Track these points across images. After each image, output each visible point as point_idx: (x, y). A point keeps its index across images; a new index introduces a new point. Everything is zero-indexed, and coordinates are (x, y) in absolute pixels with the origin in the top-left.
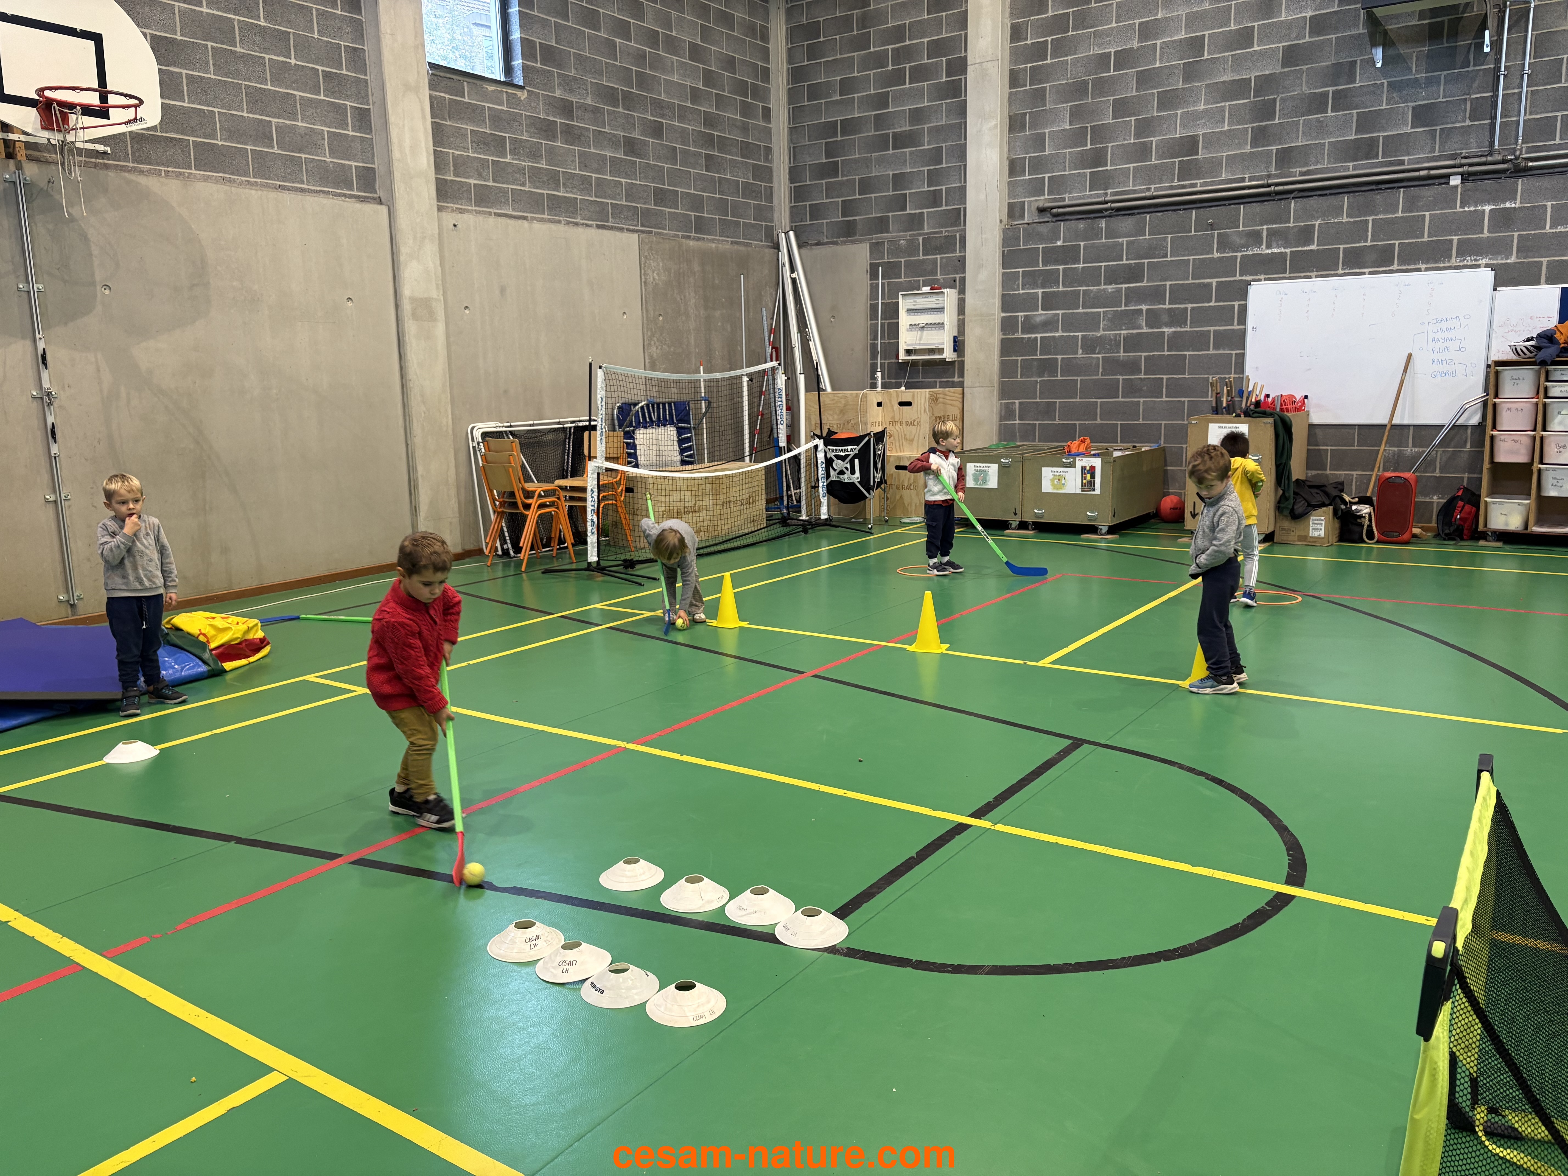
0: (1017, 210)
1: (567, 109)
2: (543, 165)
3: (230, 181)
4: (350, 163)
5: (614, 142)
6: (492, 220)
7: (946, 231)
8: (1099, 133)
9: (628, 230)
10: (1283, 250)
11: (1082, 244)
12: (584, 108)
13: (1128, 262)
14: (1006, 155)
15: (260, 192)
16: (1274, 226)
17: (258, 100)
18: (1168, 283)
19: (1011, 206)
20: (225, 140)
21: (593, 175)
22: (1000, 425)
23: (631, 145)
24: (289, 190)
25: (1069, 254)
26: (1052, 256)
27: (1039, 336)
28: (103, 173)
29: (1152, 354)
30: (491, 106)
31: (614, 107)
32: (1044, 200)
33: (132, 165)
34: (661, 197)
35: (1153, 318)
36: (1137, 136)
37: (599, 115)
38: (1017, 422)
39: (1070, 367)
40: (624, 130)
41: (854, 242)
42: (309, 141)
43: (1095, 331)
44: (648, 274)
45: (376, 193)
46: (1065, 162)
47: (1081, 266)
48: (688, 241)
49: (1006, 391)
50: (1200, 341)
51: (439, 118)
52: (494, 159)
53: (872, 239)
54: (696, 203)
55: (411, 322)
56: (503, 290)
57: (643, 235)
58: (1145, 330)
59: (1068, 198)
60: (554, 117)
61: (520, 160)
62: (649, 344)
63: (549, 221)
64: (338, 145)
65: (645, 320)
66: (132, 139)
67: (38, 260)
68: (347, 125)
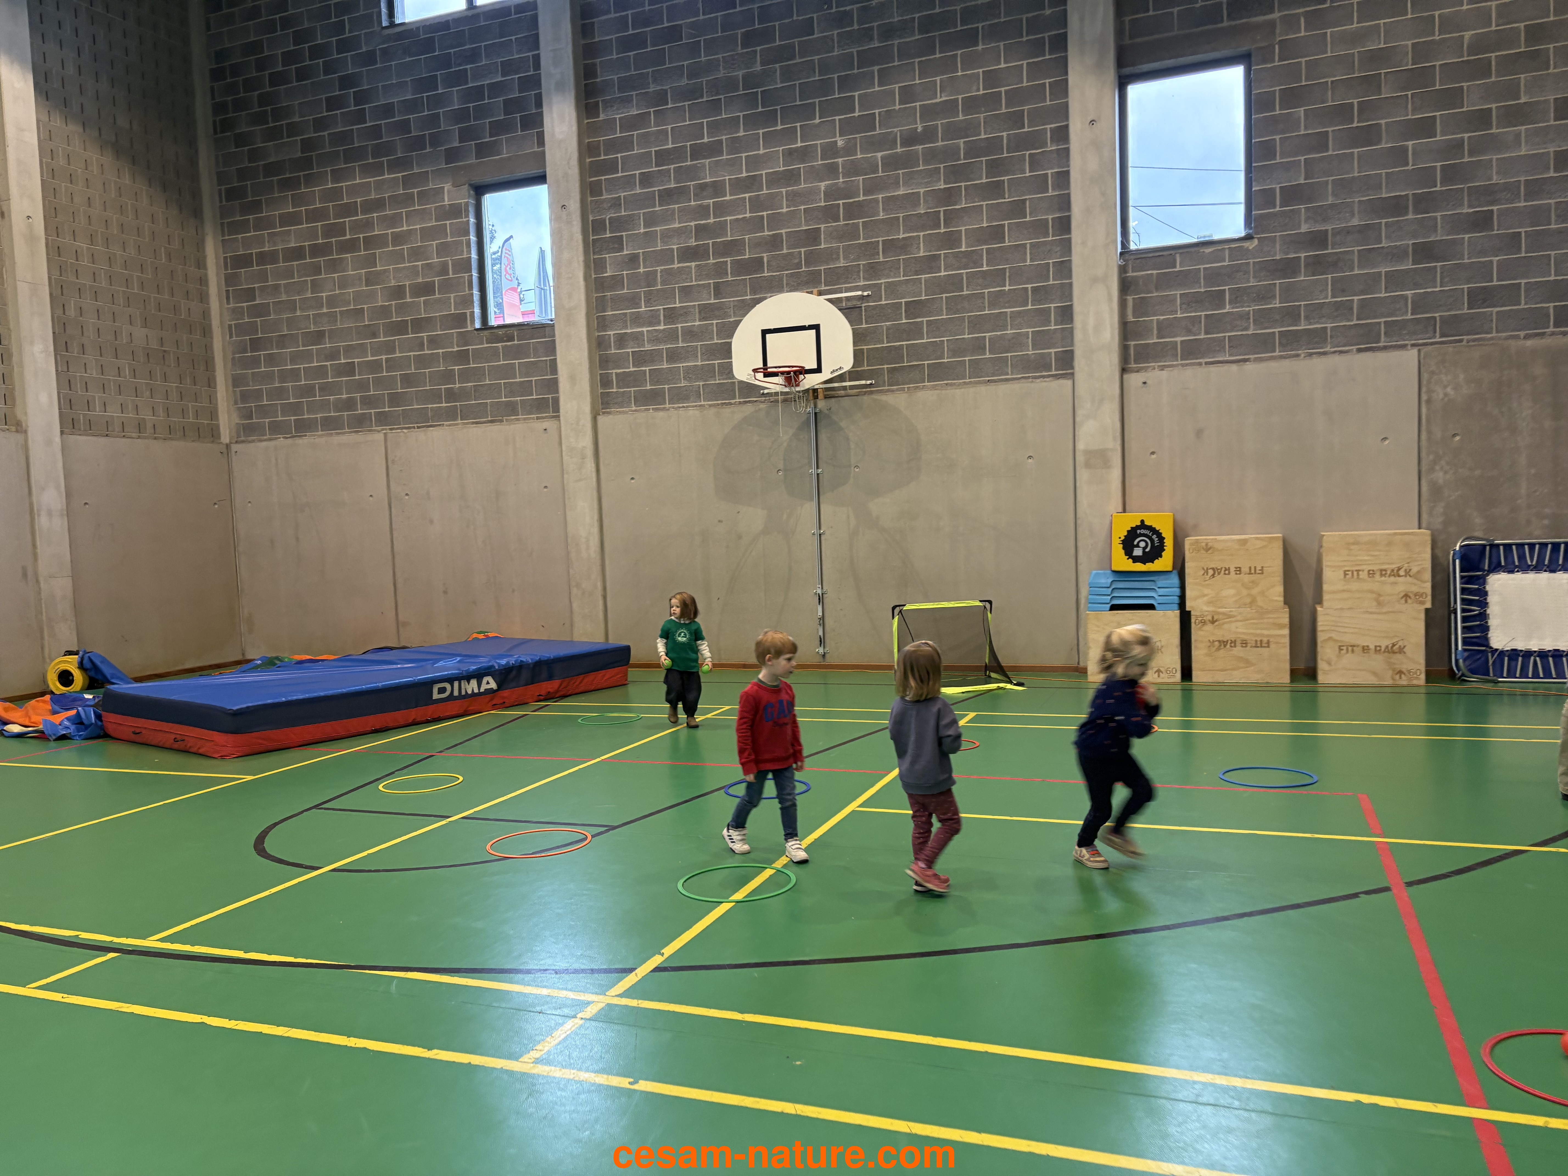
1: (1319, 239)
4: (1050, 351)
5: (1396, 254)
6: (1199, 369)
12: (1348, 231)
17: (976, 324)
20: (950, 358)
21: (1356, 298)
24: (996, 382)
30: (1208, 266)
31: (1398, 216)
33: (885, 388)
34: (1483, 297)
37: (1371, 232)
40: (1415, 237)
42: (1016, 342)
44: (1434, 391)
45: (1069, 368)
52: (1208, 313)
55: (1084, 470)
60: (1295, 253)
61: (1242, 307)
62: (1432, 470)
63: (1282, 357)
64: (1041, 340)
65: (1424, 443)
66: (888, 372)
67: (820, 455)
68: (1050, 322)
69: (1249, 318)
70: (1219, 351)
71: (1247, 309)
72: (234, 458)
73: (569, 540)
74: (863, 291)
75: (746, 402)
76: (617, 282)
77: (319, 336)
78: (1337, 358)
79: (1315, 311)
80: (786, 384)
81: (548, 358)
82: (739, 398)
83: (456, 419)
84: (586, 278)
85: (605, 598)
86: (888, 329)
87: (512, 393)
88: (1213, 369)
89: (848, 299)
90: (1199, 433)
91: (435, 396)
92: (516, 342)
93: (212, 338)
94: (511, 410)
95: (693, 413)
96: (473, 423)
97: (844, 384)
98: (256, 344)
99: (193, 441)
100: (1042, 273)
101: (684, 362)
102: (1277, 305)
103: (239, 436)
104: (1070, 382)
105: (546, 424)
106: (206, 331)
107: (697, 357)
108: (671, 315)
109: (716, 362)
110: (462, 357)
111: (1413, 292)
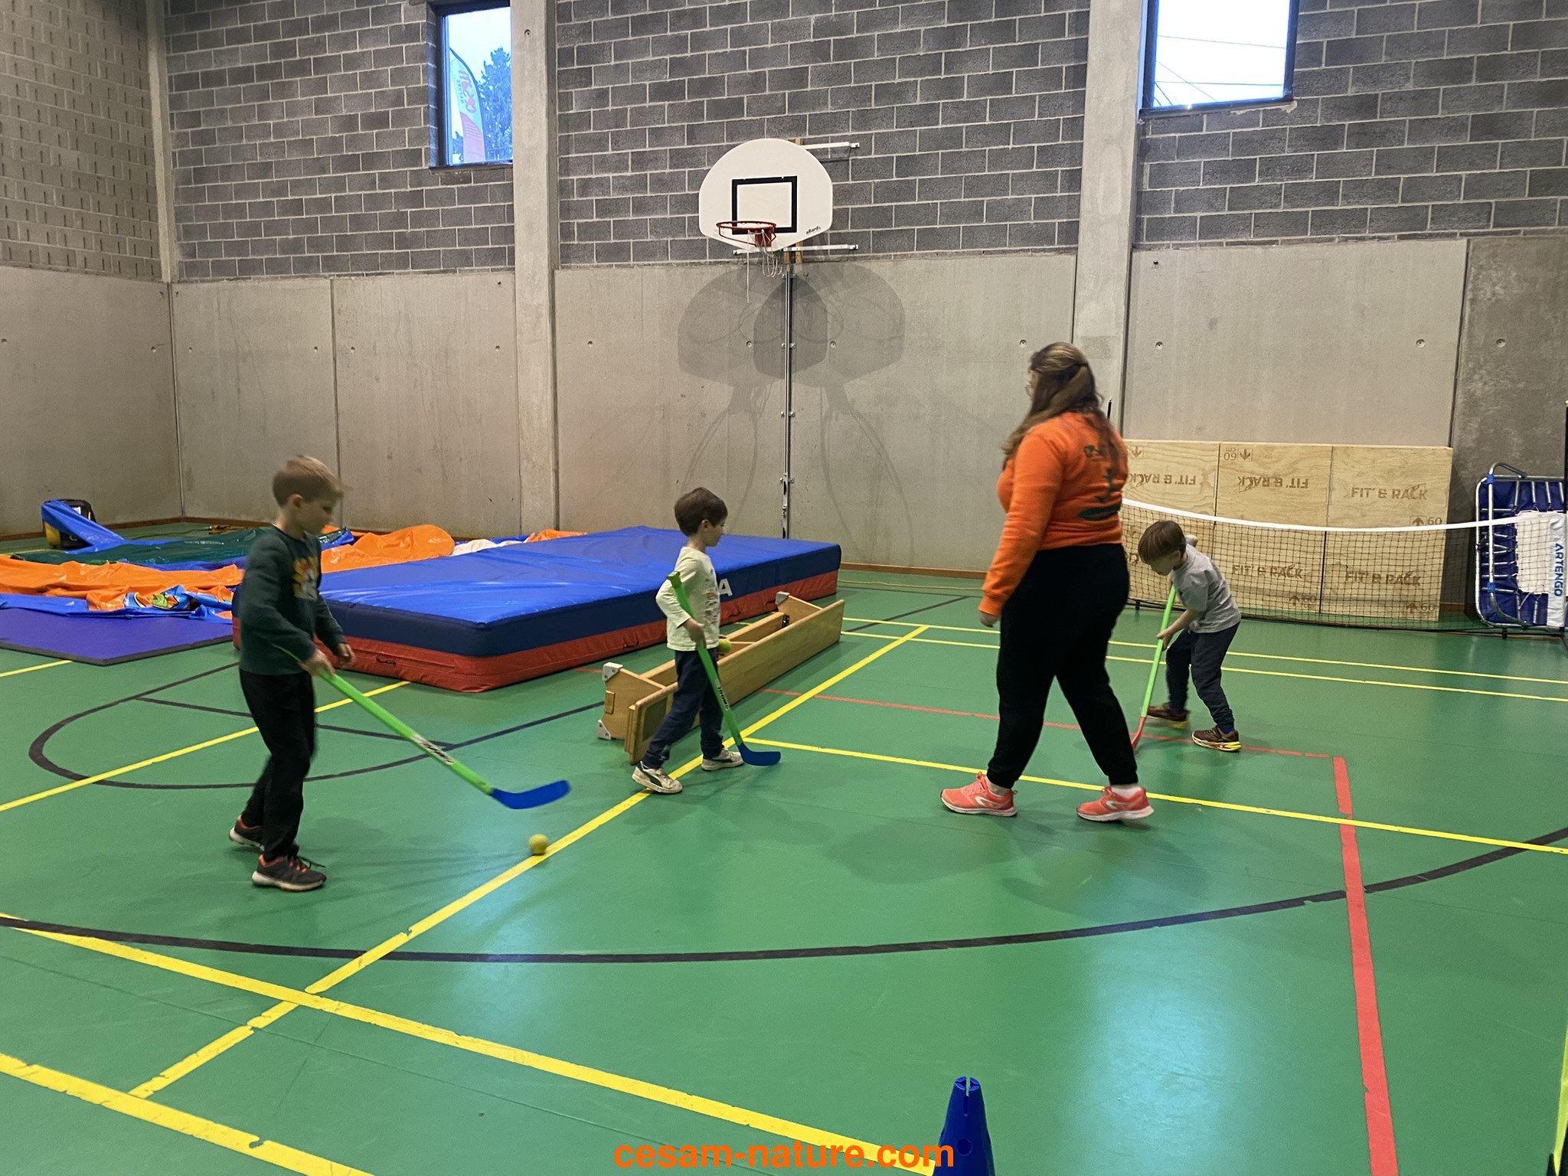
1: (1366, 105)
2: (1312, 179)
3: (942, 254)
4: (1053, 221)
5: (1452, 127)
6: (1218, 250)
12: (1399, 97)
17: (975, 186)
20: (943, 224)
21: (1404, 176)
23: (1488, 125)
24: (991, 254)
30: (1237, 130)
31: (1459, 83)
33: (871, 254)
34: (1547, 182)
37: (1426, 100)
40: (1475, 108)
42: (1015, 211)
44: (1481, 289)
45: (1075, 243)
51: (1164, 159)
52: (1235, 186)
57: (1486, 239)
60: (1339, 120)
61: (1273, 180)
62: (1469, 379)
63: (1312, 241)
64: (1045, 207)
65: (1464, 348)
66: (874, 236)
67: (794, 328)
68: (1056, 188)
69: (1280, 194)
70: (1243, 230)
71: (1279, 183)
72: (175, 299)
73: (520, 407)
74: (851, 142)
75: (716, 263)
76: (582, 120)
77: (265, 169)
78: (1375, 244)
79: (1357, 189)
80: (757, 243)
81: (506, 204)
82: (710, 258)
83: (407, 267)
84: (550, 114)
85: (557, 472)
86: (877, 186)
87: (466, 241)
88: (1233, 250)
89: (834, 150)
90: (1212, 324)
91: (386, 241)
92: (472, 184)
93: (154, 166)
94: (463, 260)
95: (659, 271)
96: (424, 272)
97: (824, 247)
98: (200, 175)
99: (130, 279)
100: (1051, 131)
101: (652, 214)
102: (1314, 180)
103: (181, 275)
104: (1073, 258)
105: (501, 277)
106: (148, 158)
107: (666, 209)
108: (640, 161)
109: (687, 216)
110: (415, 198)
111: (1468, 172)
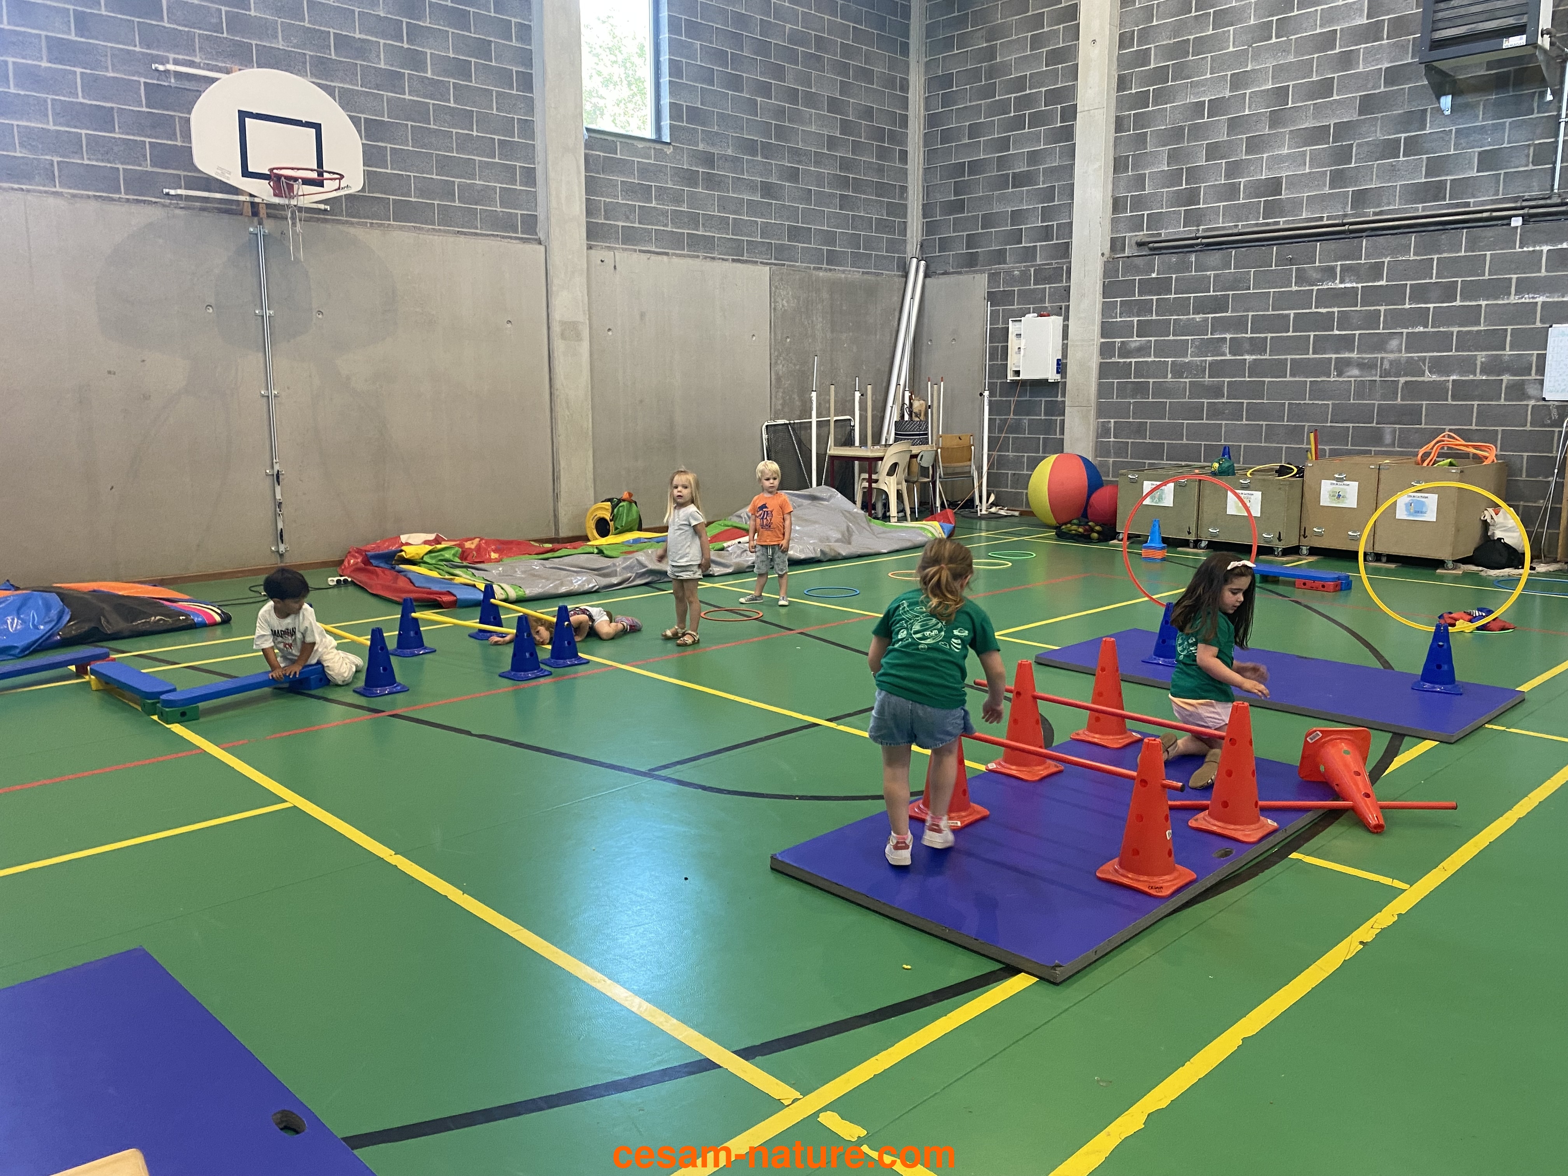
0: (1119, 244)
1: (709, 160)
2: (684, 208)
3: (420, 229)
4: (516, 211)
5: (751, 187)
6: (635, 255)
7: (1056, 263)
8: (1193, 174)
9: (761, 263)
10: (1355, 285)
11: (1174, 276)
12: (725, 158)
13: (1215, 294)
14: (1110, 194)
15: (441, 237)
16: (1347, 262)
17: (444, 165)
18: (1251, 314)
19: (1113, 240)
20: (418, 197)
21: (731, 216)
22: (1097, 442)
23: (768, 190)
24: (465, 234)
25: (1162, 286)
26: (1148, 287)
27: (1133, 360)
28: (323, 225)
29: (1233, 380)
30: (640, 160)
31: (753, 156)
32: (1142, 235)
33: (345, 219)
34: (795, 233)
35: (1236, 347)
36: (1227, 177)
37: (738, 164)
38: (1112, 439)
39: (1161, 390)
40: (761, 176)
41: (975, 272)
42: (483, 196)
43: (1183, 357)
44: (777, 302)
45: (536, 234)
46: (1162, 201)
47: (1173, 296)
48: (817, 273)
49: (1102, 411)
50: (1278, 368)
51: (594, 172)
52: (641, 204)
53: (991, 269)
54: (829, 238)
55: (560, 341)
56: (642, 315)
57: (774, 267)
58: (1229, 357)
59: (1164, 234)
61: (663, 205)
62: (777, 363)
64: (507, 198)
65: (773, 342)
66: (346, 199)
68: (516, 181)
69: (668, 216)
70: (648, 241)
71: (667, 208)
75: (138, 201)
78: (720, 263)
79: (708, 221)
100: (508, 126)
104: (541, 248)
111: (761, 220)
